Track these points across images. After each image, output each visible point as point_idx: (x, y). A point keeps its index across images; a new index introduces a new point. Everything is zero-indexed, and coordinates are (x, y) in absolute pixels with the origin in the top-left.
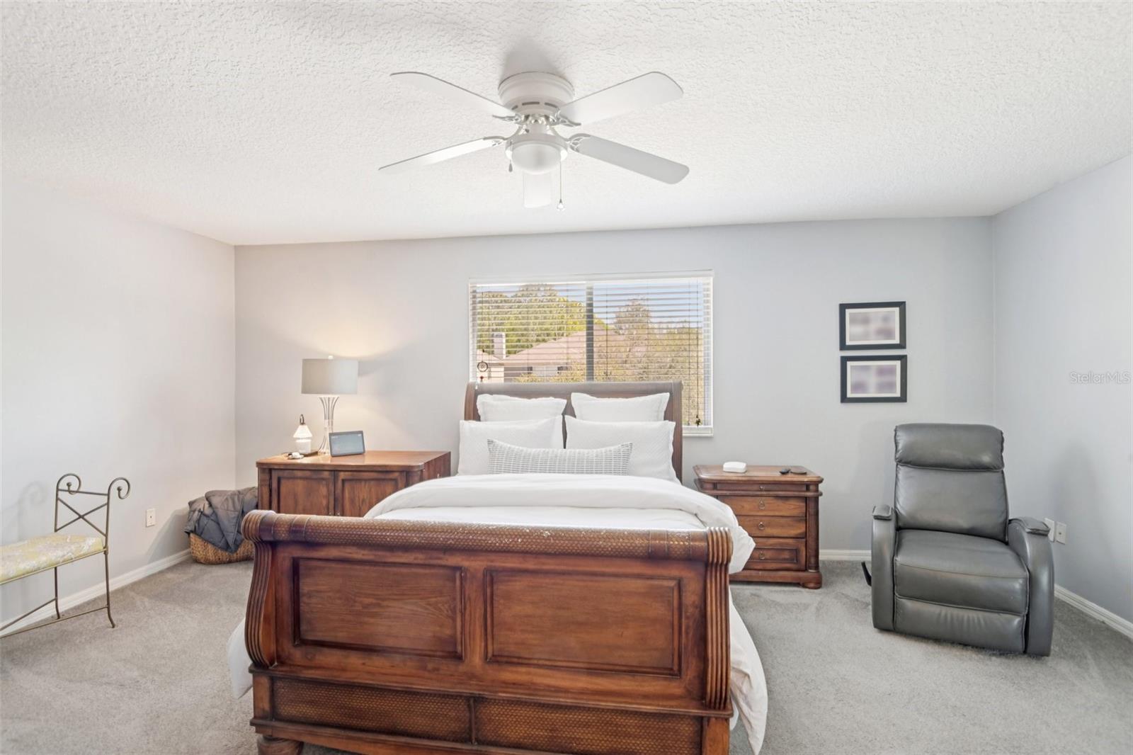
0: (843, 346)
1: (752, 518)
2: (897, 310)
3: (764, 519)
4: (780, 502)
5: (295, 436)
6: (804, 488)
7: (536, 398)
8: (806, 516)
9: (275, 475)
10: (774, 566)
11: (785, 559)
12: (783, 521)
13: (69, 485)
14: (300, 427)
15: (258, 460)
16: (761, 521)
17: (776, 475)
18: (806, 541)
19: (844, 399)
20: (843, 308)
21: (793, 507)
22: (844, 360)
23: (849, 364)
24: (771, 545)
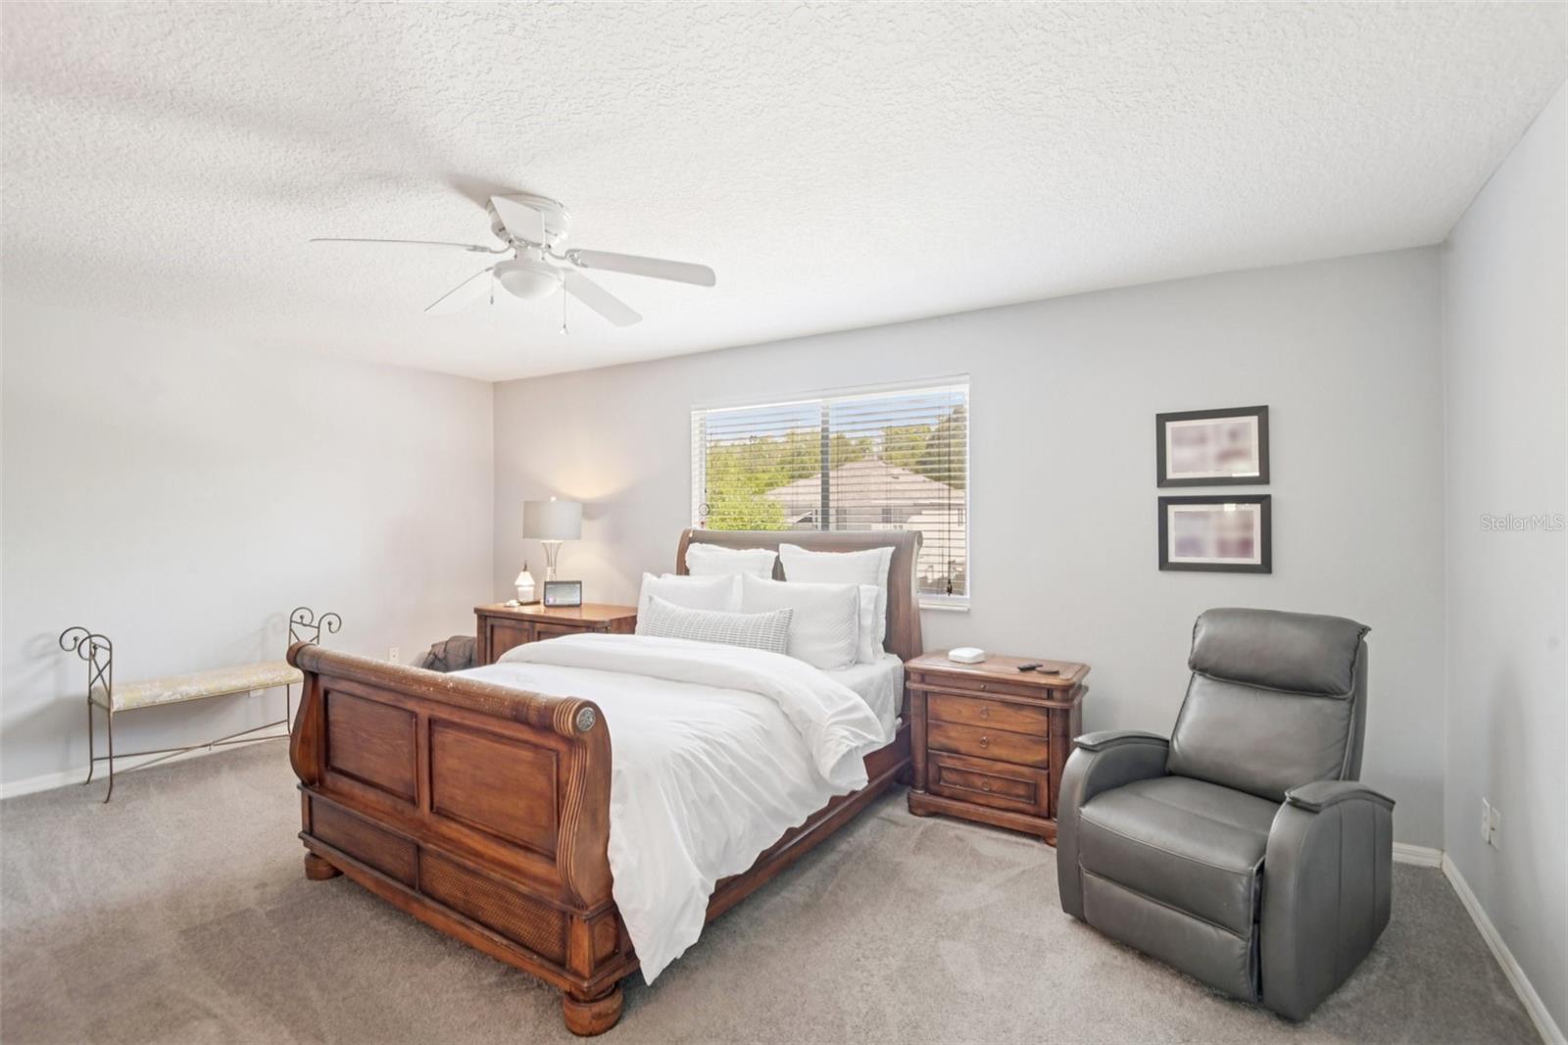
0: (1162, 480)
1: (972, 729)
2: (1253, 421)
3: (988, 732)
4: (1009, 711)
5: (517, 583)
6: (1045, 695)
7: (746, 549)
8: (1048, 736)
9: (490, 621)
10: (1003, 803)
11: (1018, 796)
12: (1016, 738)
13: (302, 617)
14: (522, 573)
15: (476, 606)
16: (984, 735)
17: (1011, 672)
18: (1049, 774)
19: (1164, 564)
20: (1162, 419)
21: (1028, 720)
22: (1164, 503)
23: (1172, 509)
24: (998, 772)
